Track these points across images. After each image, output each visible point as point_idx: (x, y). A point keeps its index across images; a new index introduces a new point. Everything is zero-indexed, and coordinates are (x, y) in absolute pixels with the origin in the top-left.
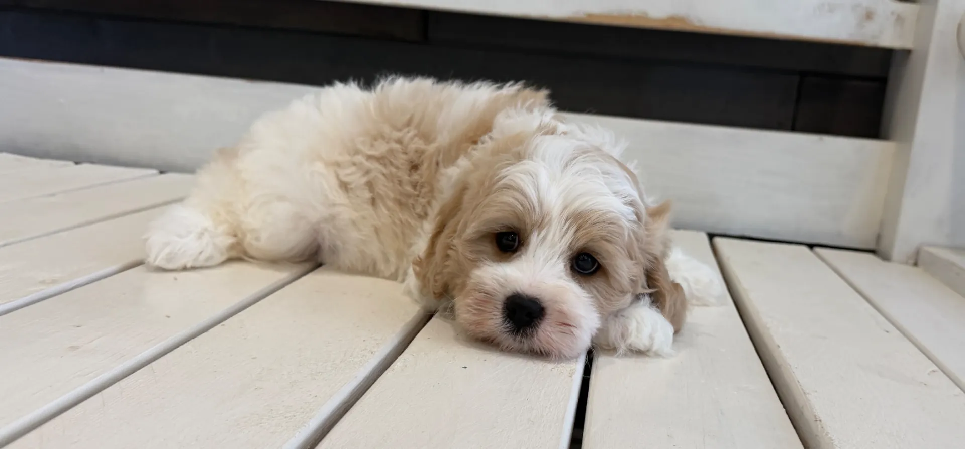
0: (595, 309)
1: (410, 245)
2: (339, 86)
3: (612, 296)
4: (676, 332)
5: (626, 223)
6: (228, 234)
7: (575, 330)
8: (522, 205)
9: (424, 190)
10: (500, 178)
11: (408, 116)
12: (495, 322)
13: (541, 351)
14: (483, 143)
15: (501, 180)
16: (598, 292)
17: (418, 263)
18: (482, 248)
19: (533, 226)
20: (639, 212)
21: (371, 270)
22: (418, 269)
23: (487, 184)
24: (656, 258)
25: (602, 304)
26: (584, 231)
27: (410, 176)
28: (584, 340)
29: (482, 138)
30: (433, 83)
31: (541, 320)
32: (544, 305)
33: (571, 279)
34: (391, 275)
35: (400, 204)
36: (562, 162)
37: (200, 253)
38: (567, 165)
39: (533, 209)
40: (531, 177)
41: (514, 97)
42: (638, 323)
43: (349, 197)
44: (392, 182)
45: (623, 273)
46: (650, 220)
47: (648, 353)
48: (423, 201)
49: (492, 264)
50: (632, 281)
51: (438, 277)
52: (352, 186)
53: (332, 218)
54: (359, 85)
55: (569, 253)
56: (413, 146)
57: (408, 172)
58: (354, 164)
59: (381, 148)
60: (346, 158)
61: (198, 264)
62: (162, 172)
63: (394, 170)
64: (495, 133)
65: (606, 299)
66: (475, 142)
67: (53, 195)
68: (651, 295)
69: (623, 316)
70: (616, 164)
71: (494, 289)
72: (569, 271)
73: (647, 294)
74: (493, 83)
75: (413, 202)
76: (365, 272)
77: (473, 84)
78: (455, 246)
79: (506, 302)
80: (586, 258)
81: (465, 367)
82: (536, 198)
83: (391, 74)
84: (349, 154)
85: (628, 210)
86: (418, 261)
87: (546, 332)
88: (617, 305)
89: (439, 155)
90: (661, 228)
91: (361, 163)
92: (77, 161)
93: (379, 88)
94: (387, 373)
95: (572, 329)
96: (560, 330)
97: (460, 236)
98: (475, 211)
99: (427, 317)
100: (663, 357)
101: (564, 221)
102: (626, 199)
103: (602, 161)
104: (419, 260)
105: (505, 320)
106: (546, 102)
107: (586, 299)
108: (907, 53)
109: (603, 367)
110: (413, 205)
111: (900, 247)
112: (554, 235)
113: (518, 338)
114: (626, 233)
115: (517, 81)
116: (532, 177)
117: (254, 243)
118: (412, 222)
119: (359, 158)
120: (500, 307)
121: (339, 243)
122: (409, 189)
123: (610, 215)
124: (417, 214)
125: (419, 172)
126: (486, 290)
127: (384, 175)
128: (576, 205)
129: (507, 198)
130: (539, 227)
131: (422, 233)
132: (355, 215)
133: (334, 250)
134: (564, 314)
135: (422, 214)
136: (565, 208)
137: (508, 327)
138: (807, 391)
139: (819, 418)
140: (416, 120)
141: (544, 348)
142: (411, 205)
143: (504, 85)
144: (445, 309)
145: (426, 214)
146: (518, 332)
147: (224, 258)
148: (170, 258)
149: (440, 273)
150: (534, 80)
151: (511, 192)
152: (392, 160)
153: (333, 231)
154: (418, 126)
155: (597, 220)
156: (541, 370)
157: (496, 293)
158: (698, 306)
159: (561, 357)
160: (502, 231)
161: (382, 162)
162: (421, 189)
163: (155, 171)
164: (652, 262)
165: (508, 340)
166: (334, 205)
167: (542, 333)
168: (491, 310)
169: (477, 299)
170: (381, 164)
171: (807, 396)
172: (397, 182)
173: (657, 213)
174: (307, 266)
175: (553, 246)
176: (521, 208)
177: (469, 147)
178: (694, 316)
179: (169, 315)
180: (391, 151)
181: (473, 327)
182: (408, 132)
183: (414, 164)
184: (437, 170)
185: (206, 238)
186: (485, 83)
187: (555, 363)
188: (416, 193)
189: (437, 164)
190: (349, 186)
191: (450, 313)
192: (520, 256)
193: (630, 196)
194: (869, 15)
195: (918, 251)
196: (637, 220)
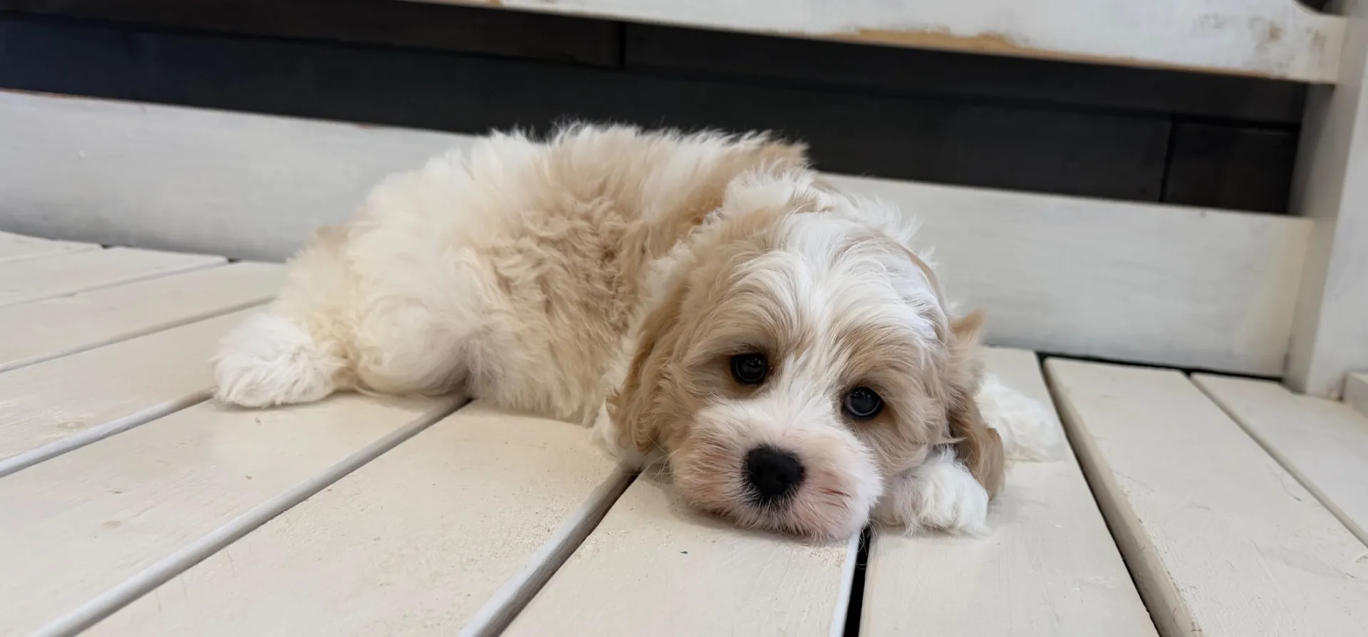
0: (876, 469)
1: (601, 371)
2: (498, 137)
3: (900, 449)
4: (990, 499)
5: (923, 343)
6: (335, 354)
7: (848, 499)
8: (773, 316)
9: (622, 289)
10: (738, 276)
11: (601, 180)
12: (731, 487)
13: (797, 530)
14: (709, 223)
15: (739, 280)
16: (881, 443)
17: (614, 400)
18: (712, 378)
19: (788, 346)
20: (940, 327)
21: (543, 408)
22: (614, 407)
23: (717, 286)
24: (963, 393)
25: (885, 461)
26: (861, 356)
27: (601, 267)
28: (860, 516)
29: (708, 215)
30: (637, 133)
31: (799, 485)
32: (803, 463)
33: (842, 425)
34: (573, 414)
35: (586, 307)
36: (829, 253)
37: (296, 382)
38: (836, 257)
39: (789, 322)
40: (784, 275)
41: (755, 153)
42: (935, 485)
43: (512, 300)
44: (576, 276)
45: (918, 416)
46: (954, 337)
47: (952, 531)
48: (621, 305)
49: (725, 401)
50: (930, 427)
51: (643, 421)
52: (518, 283)
53: (488, 331)
54: (527, 135)
55: (840, 387)
56: (607, 224)
57: (599, 262)
58: (520, 251)
59: (560, 227)
60: (508, 242)
61: (292, 399)
62: (231, 261)
63: (579, 259)
64: (727, 209)
65: (889, 452)
66: (698, 221)
67: (72, 295)
68: (955, 446)
69: (914, 477)
70: (906, 256)
71: (731, 439)
72: (839, 413)
73: (949, 444)
74: (726, 133)
75: (605, 306)
76: (534, 412)
77: (697, 134)
78: (670, 374)
79: (748, 458)
80: (863, 393)
81: (685, 553)
82: (793, 307)
83: (574, 120)
84: (513, 236)
85: (925, 323)
86: (614, 397)
87: (806, 503)
88: (909, 462)
89: (646, 237)
90: (970, 348)
91: (530, 250)
92: (105, 243)
93: (557, 139)
94: (571, 561)
95: (846, 499)
96: (826, 499)
97: (678, 359)
98: (701, 325)
99: (628, 478)
100: (974, 538)
101: (833, 341)
102: (921, 308)
103: (887, 251)
104: (615, 395)
105: (747, 485)
106: (803, 160)
107: (864, 454)
108: (1329, 89)
109: (885, 551)
110: (606, 310)
111: (1319, 374)
112: (819, 361)
113: (765, 511)
114: (923, 359)
115: (760, 130)
116: (786, 274)
117: (372, 367)
118: (605, 336)
119: (527, 243)
120: (739, 465)
121: (497, 368)
122: (601, 287)
123: (902, 333)
124: (611, 324)
125: (615, 262)
126: (721, 441)
127: (563, 266)
128: (851, 317)
129: (752, 305)
130: (797, 347)
131: (619, 354)
132: (521, 327)
133: (489, 378)
134: (833, 476)
135: (620, 324)
136: (835, 321)
137: (750, 496)
138: (1181, 587)
139: (1199, 626)
140: (611, 186)
141: (802, 526)
142: (604, 312)
143: (740, 136)
144: (657, 466)
145: (626, 325)
146: (765, 502)
147: (329, 390)
148: (250, 391)
149: (648, 414)
150: (785, 130)
151: (756, 298)
152: (575, 244)
153: (489, 350)
154: (615, 196)
155: (884, 339)
156: (795, 557)
157: (733, 444)
158: (1023, 461)
159: (826, 538)
160: (740, 352)
161: (560, 246)
162: (619, 286)
163: (221, 259)
164: (958, 398)
165: (749, 513)
166: (491, 312)
167: (801, 505)
168: (726, 470)
169: (704, 453)
170: (559, 250)
171: (1181, 593)
172: (583, 276)
173: (962, 328)
174: (451, 401)
175: (816, 376)
176: (771, 320)
177: (689, 228)
178: (1017, 475)
179: (249, 476)
180: (575, 231)
181: (698, 495)
182: (600, 203)
183: (607, 250)
184: (642, 261)
185: (303, 361)
186: (711, 133)
187: (816, 546)
188: (612, 293)
189: (643, 251)
190: (513, 284)
191: (663, 472)
192: (767, 390)
193: (928, 303)
194: (1274, 34)
195: (1344, 381)
196: (937, 338)
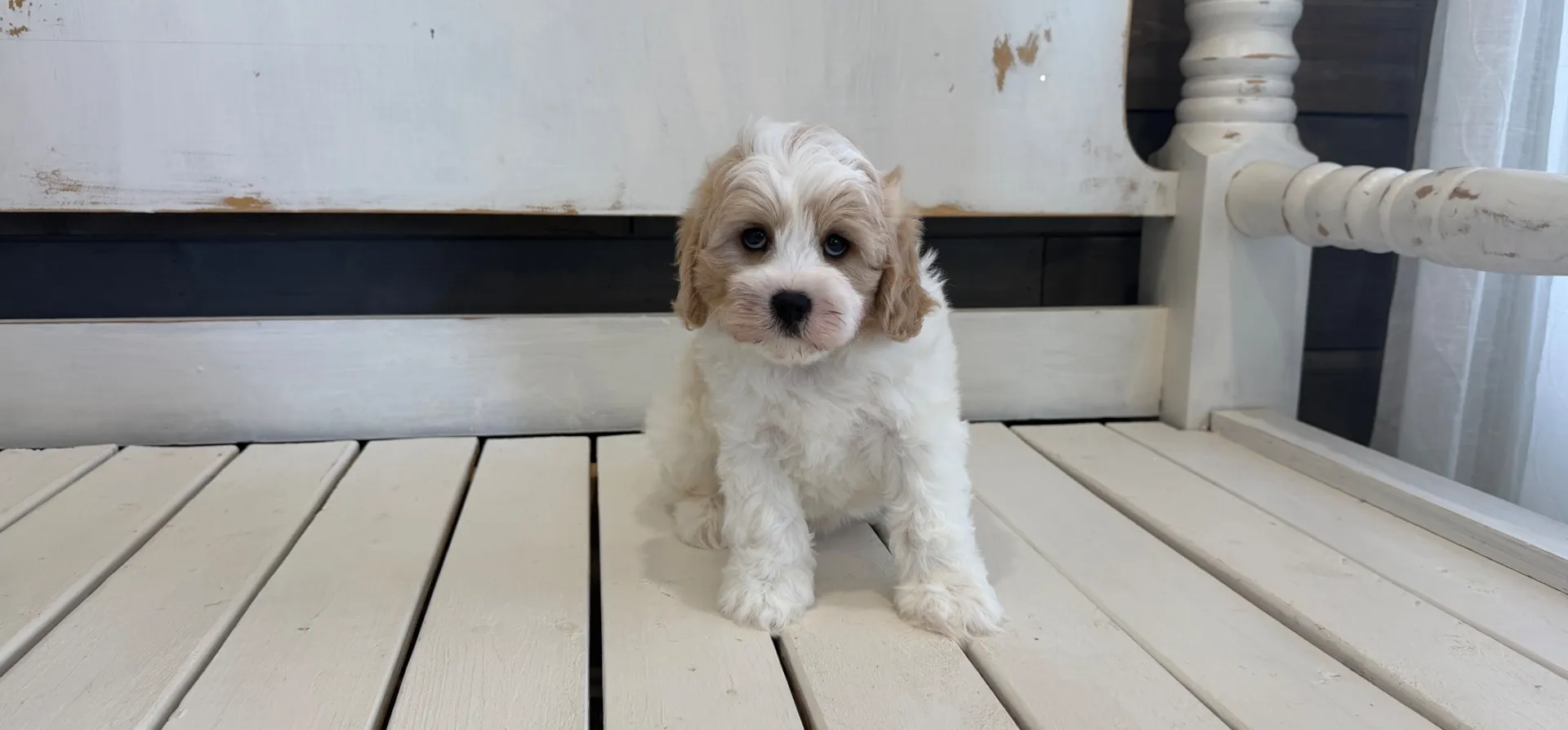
5: (863, 188)
7: (843, 316)
12: (764, 316)
15: (732, 181)
18: (730, 253)
19: (776, 223)
26: (824, 216)
31: (810, 311)
32: (810, 296)
33: (826, 265)
36: (785, 149)
38: (790, 151)
39: (771, 205)
40: (762, 174)
49: (745, 267)
55: (818, 240)
71: (758, 291)
72: (823, 258)
79: (772, 301)
80: (834, 239)
82: (772, 195)
85: (860, 175)
87: (816, 321)
95: (841, 316)
96: (827, 318)
97: (704, 246)
101: (803, 210)
102: (854, 164)
105: (776, 319)
111: (1193, 416)
112: (799, 227)
120: (767, 307)
123: (845, 185)
126: (753, 293)
129: (742, 199)
130: (782, 223)
136: (802, 197)
157: (761, 293)
160: (747, 229)
167: (813, 324)
175: (800, 236)
176: (760, 209)
192: (771, 255)
193: (857, 159)
194: (1133, 187)
195: (1210, 416)
196: (870, 181)
